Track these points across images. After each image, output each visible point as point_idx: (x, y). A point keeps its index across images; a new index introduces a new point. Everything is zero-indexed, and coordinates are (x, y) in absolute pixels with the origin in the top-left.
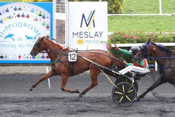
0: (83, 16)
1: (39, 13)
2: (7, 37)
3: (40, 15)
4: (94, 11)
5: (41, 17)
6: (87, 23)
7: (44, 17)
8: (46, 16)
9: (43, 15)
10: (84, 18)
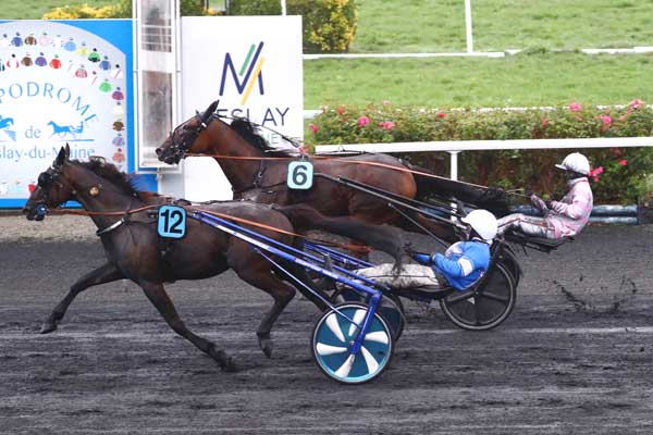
0: (228, 60)
1: (89, 52)
3: (95, 60)
4: (262, 44)
6: (241, 83)
7: (106, 66)
8: (113, 63)
9: (102, 59)
10: (229, 67)
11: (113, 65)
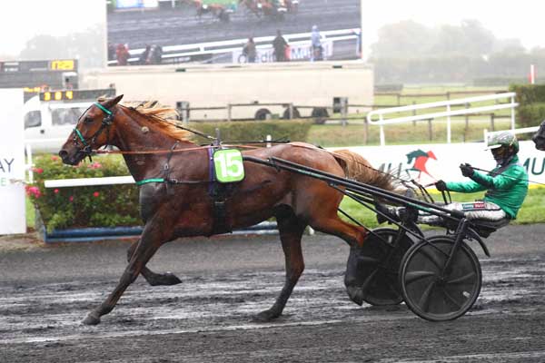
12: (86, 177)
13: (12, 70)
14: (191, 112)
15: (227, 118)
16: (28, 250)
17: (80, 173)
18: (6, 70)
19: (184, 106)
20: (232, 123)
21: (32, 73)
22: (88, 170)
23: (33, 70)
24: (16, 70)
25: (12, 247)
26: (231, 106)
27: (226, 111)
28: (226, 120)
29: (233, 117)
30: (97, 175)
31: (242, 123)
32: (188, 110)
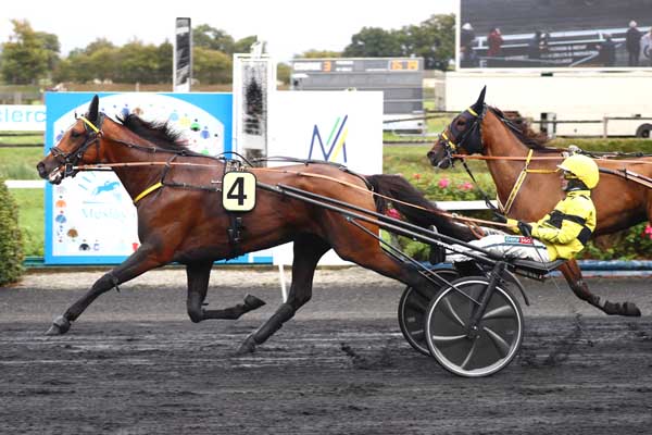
0: (316, 132)
1: (192, 124)
2: (100, 189)
3: (195, 129)
4: (346, 117)
5: (198, 133)
6: (327, 152)
7: (206, 135)
9: (202, 129)
10: (316, 137)
11: (212, 134)
12: (455, 200)
13: (345, 69)
14: (558, 126)
15: (602, 133)
16: (384, 284)
17: (448, 194)
18: (338, 69)
19: (550, 118)
20: (610, 140)
21: (368, 74)
22: (456, 191)
23: (369, 70)
24: (349, 70)
25: (364, 281)
26: (607, 119)
27: (601, 125)
28: (601, 137)
29: (610, 133)
30: (468, 197)
31: (622, 140)
32: (555, 123)
